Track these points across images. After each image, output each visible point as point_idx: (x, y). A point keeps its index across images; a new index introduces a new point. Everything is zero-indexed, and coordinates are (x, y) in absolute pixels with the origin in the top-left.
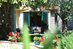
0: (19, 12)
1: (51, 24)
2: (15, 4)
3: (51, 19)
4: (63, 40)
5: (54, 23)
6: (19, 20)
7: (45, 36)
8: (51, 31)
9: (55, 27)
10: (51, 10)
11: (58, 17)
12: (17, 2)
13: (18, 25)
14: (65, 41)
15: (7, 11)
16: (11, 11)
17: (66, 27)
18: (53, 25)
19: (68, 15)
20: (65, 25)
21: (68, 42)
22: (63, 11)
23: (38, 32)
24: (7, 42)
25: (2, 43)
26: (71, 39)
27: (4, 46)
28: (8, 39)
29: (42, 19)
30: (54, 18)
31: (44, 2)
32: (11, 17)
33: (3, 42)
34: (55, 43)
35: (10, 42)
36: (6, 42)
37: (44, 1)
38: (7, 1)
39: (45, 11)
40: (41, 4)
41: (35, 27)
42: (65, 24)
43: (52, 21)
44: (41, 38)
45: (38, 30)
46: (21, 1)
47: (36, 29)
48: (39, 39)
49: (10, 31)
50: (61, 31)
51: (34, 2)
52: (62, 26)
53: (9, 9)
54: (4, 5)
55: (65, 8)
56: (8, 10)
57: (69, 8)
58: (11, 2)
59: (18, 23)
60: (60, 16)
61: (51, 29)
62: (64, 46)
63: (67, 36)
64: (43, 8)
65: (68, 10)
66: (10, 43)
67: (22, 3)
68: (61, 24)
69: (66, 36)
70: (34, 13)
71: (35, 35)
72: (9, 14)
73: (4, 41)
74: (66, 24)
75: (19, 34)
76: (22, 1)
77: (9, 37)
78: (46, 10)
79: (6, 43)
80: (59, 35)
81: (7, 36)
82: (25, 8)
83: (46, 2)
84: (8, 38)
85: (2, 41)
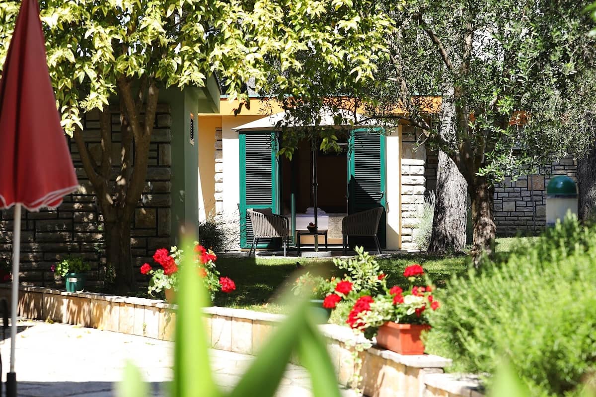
0: (218, 129)
1: (405, 199)
2: (191, 85)
3: (405, 169)
4: (461, 299)
5: (419, 194)
6: (217, 177)
7: (361, 273)
8: (404, 238)
9: (425, 217)
10: (400, 116)
11: (443, 157)
12: (198, 77)
13: (211, 203)
14: (472, 305)
15: (142, 126)
16: (169, 122)
17: (486, 219)
18: (411, 207)
19: (500, 152)
20: (484, 204)
21: (487, 308)
22: (470, 124)
23: (326, 247)
24: (144, 306)
25: (116, 308)
26: (506, 294)
27: (124, 328)
28: (151, 289)
29: (351, 171)
30: (422, 162)
31: (356, 73)
32: (169, 159)
33: (120, 304)
34: (419, 312)
35: (159, 303)
36: (135, 306)
37: (358, 68)
38: (142, 71)
39: (363, 124)
40: (339, 86)
41: (309, 215)
42: (482, 200)
43: (405, 180)
44: (336, 281)
45: (325, 233)
46: (226, 68)
47: (313, 230)
48: (327, 286)
49: (160, 240)
50: (462, 238)
51: (298, 75)
52: (464, 210)
53: (157, 114)
54: (126, 89)
55: (483, 111)
56: (150, 118)
57: (506, 106)
58: (167, 77)
59: (210, 192)
60: (451, 155)
61: (401, 227)
62: (466, 333)
63: (483, 275)
64: (356, 106)
65: (501, 120)
66: (160, 310)
67: (228, 82)
68: (462, 198)
69: (478, 274)
70: (303, 136)
71: (310, 261)
72: (159, 139)
73: (123, 299)
74: (486, 201)
75: (210, 256)
76: (232, 70)
77: (151, 276)
78: (374, 122)
79: (138, 310)
80: (450, 261)
81: (145, 269)
82: (248, 107)
83: (369, 73)
84: (148, 279)
85: (114, 298)
